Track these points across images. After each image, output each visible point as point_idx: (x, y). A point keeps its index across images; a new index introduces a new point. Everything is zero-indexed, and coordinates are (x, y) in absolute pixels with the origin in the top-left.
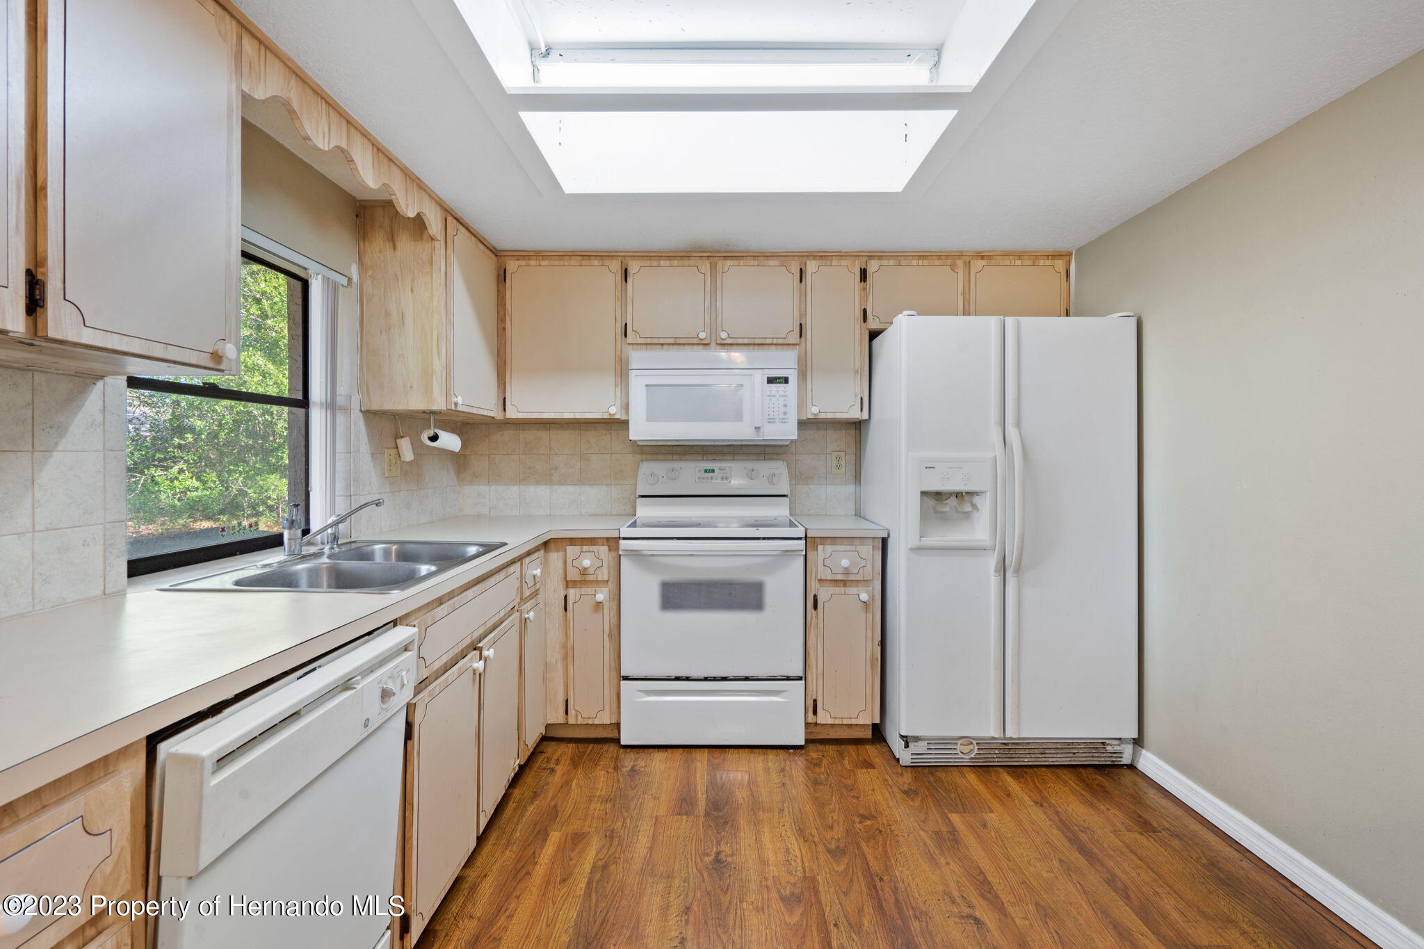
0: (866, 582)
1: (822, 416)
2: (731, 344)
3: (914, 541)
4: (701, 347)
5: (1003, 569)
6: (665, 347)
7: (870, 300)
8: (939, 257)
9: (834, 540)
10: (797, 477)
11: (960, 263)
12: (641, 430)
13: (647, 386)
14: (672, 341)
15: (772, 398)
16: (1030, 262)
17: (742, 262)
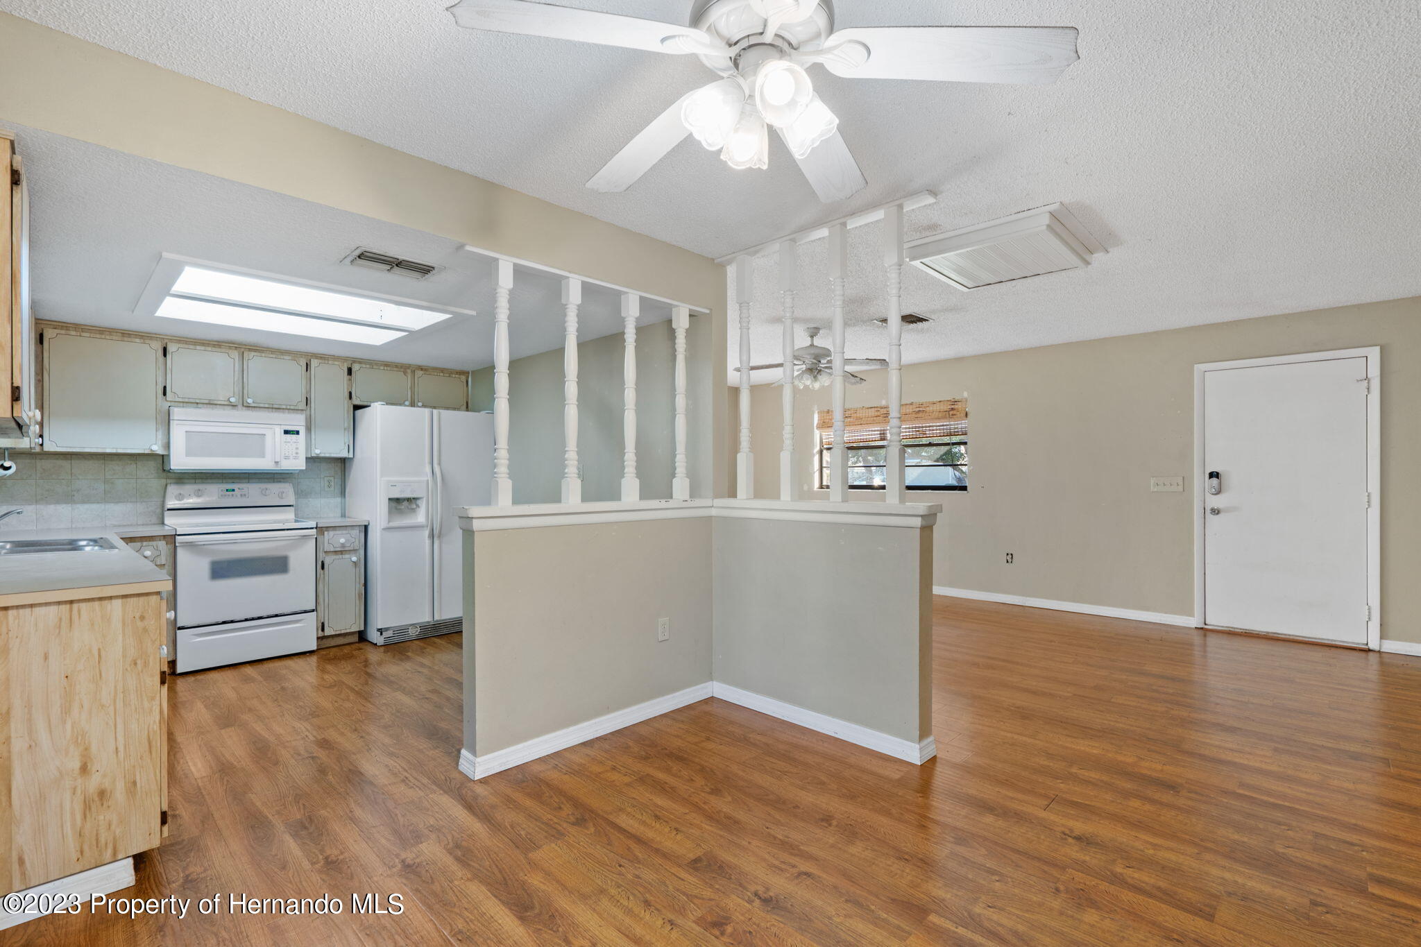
0: (355, 551)
1: (322, 455)
2: (254, 407)
3: (384, 524)
4: (230, 407)
5: (432, 536)
6: (199, 406)
7: (354, 385)
8: (396, 366)
9: (334, 528)
10: (299, 494)
11: (409, 371)
12: (180, 461)
13: (186, 432)
14: (207, 402)
15: (288, 444)
16: (447, 375)
17: (263, 355)
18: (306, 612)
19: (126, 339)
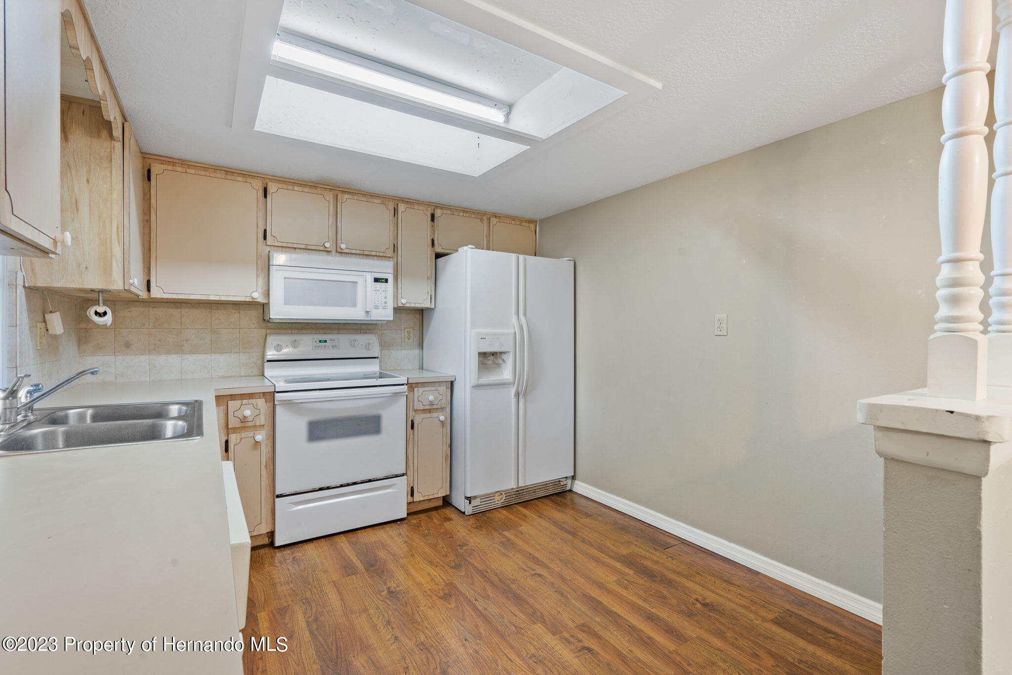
0: (442, 409)
1: (408, 305)
2: (347, 253)
3: (474, 382)
4: (325, 253)
5: (517, 395)
6: (297, 250)
7: (436, 232)
8: (474, 213)
9: (423, 384)
10: (384, 345)
11: (485, 218)
12: (279, 311)
13: (285, 278)
14: (303, 246)
15: (378, 293)
16: (519, 223)
17: (355, 197)
18: (397, 476)
19: (229, 177)
